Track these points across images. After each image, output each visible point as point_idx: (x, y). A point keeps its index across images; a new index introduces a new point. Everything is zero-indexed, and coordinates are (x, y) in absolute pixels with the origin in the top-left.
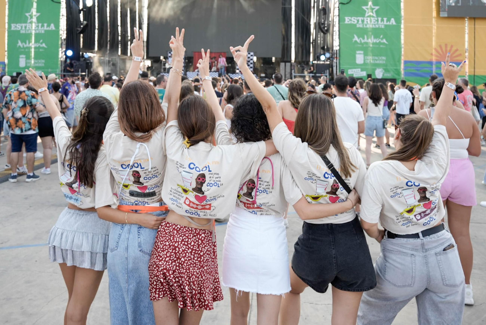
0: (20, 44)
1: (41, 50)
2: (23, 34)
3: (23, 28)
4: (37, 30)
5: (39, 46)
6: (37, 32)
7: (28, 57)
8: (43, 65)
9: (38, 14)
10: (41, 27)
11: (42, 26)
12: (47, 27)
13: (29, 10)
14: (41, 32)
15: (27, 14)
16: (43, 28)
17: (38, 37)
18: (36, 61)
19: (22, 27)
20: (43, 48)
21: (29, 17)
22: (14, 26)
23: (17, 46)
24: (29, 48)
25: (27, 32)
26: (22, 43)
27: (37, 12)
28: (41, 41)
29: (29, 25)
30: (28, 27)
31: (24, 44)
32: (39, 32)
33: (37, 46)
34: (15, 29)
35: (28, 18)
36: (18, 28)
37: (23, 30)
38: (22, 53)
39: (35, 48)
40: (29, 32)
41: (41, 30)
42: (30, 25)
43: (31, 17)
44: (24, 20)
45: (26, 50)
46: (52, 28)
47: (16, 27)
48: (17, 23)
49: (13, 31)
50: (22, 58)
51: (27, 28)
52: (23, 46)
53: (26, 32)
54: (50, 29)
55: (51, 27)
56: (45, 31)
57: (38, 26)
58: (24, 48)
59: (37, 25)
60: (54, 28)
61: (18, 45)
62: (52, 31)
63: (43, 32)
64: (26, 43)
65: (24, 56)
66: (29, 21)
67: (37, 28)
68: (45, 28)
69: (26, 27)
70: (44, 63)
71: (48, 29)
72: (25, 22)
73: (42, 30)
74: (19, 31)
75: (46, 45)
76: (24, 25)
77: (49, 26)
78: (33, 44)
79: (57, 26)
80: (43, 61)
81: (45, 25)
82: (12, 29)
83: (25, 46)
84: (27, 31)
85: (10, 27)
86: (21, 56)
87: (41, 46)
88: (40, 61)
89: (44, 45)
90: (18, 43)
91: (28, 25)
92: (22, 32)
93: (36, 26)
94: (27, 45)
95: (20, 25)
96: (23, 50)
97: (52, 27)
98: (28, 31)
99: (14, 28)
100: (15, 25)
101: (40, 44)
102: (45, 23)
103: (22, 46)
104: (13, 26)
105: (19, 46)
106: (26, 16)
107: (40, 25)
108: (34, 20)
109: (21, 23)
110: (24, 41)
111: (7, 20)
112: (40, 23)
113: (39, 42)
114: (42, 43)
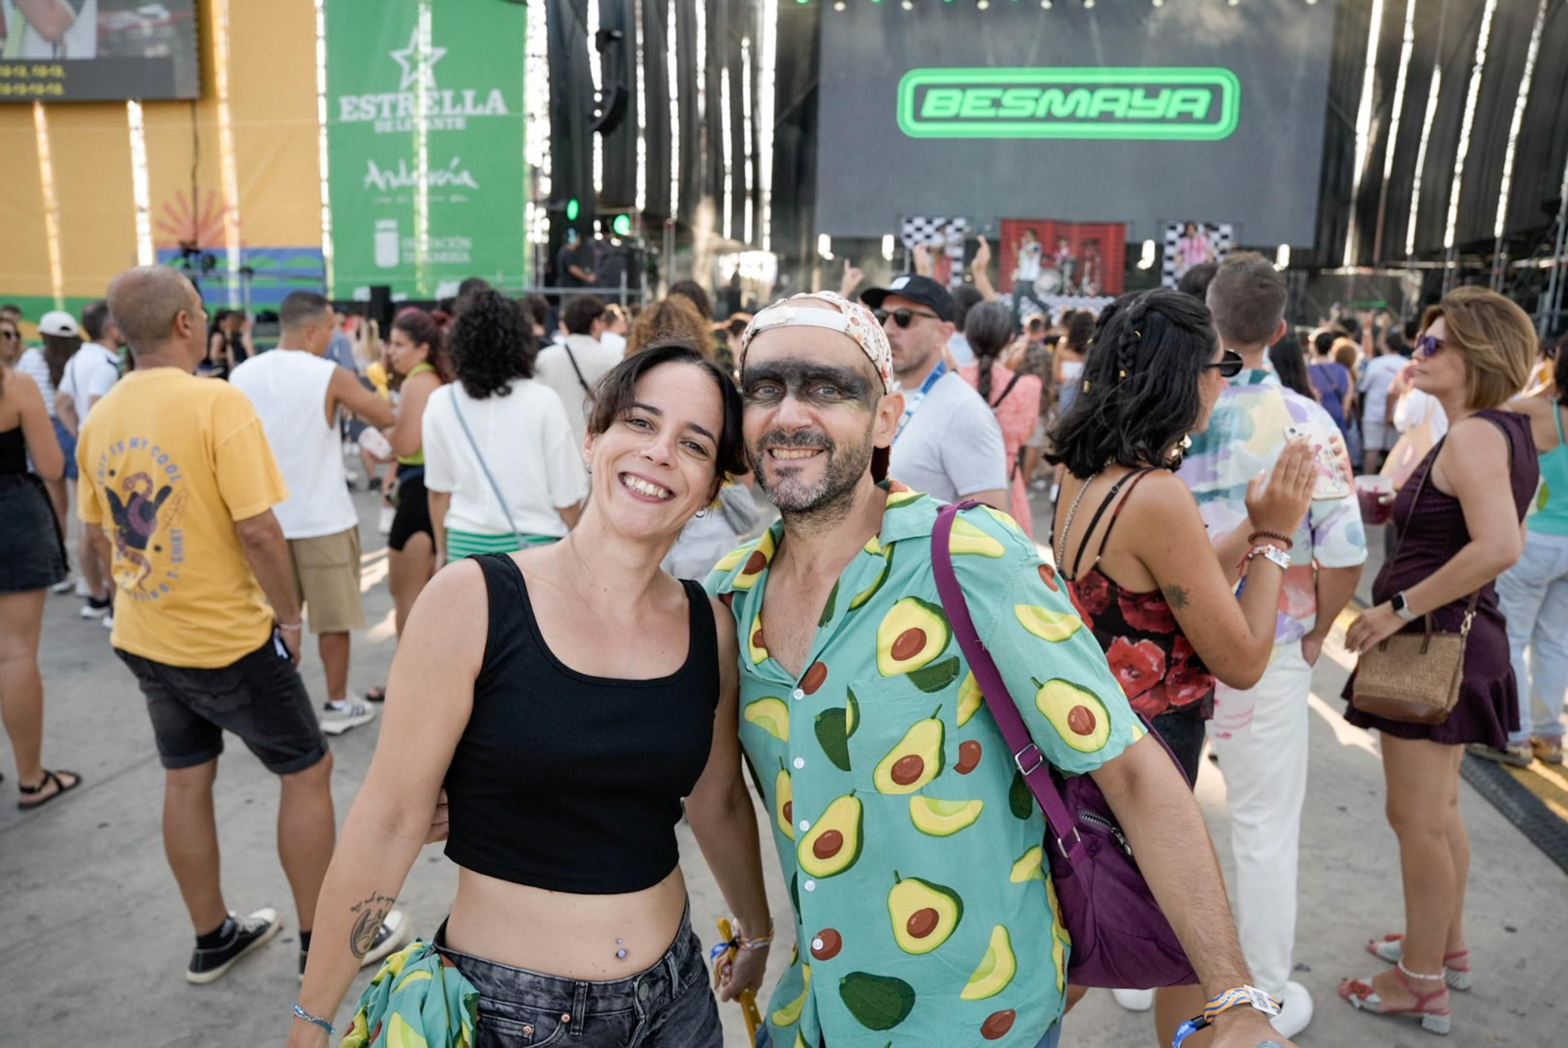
0: (374, 175)
1: (454, 199)
2: (384, 135)
3: (386, 113)
4: (439, 116)
5: (448, 182)
6: (439, 124)
7: (406, 230)
9: (440, 52)
10: (454, 105)
11: (458, 100)
12: (475, 105)
13: (402, 35)
14: (454, 124)
15: (398, 55)
16: (458, 110)
17: (442, 145)
18: (439, 244)
19: (379, 108)
20: (463, 189)
21: (406, 66)
22: (350, 103)
23: (363, 183)
24: (410, 191)
25: (400, 128)
26: (382, 170)
27: (436, 42)
28: (455, 162)
29: (406, 99)
30: (401, 105)
31: (389, 174)
32: (445, 124)
33: (441, 182)
34: (354, 117)
35: (400, 69)
36: (367, 112)
37: (385, 120)
38: (383, 212)
39: (433, 190)
40: (408, 127)
41: (454, 116)
42: (410, 95)
43: (414, 66)
44: (389, 79)
45: (401, 200)
46: (494, 109)
47: (357, 108)
48: (359, 93)
49: (348, 125)
50: (386, 230)
51: (401, 113)
52: (388, 183)
53: (395, 125)
54: (488, 111)
55: (490, 105)
56: (471, 120)
57: (440, 103)
58: (390, 191)
59: (436, 95)
60: (502, 109)
61: (368, 180)
62: (494, 120)
63: (460, 124)
64: (396, 173)
65: (392, 224)
66: (405, 83)
67: (436, 111)
68: (469, 110)
69: (394, 107)
70: (471, 252)
71: (479, 111)
72: (395, 87)
73: (456, 118)
74: (370, 124)
75: (474, 178)
76: (386, 99)
77: (481, 99)
78: (422, 178)
79: (515, 98)
80: (466, 243)
81: (469, 95)
82: (345, 117)
83: (395, 183)
84: (399, 123)
85: (334, 110)
86: (381, 224)
87: (457, 181)
88: (452, 242)
89: (466, 178)
90: (366, 171)
91: (401, 97)
92: (380, 128)
93: (430, 102)
94: (403, 180)
95: (372, 98)
96: (387, 200)
97: (496, 103)
98: (403, 124)
99: (350, 113)
100: (354, 99)
101: (449, 175)
102: (469, 87)
103: (381, 184)
104: (346, 103)
105: (374, 185)
106: (393, 62)
107: (448, 95)
108: (425, 76)
109: (376, 91)
110: (388, 165)
111: (322, 86)
112: (448, 87)
113: (446, 168)
114: (457, 171)
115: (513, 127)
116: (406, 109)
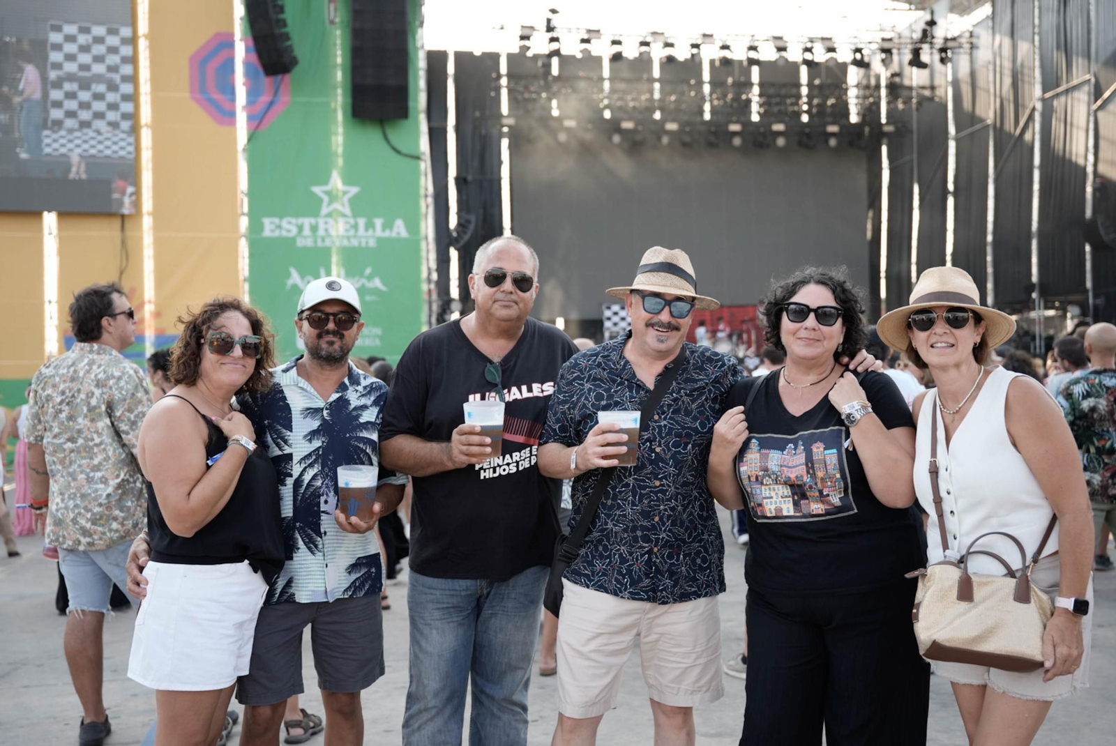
0: (296, 279)
2: (305, 249)
3: (307, 231)
4: (355, 236)
5: (362, 286)
6: (355, 243)
8: (378, 342)
9: (354, 190)
10: (367, 230)
11: (370, 226)
12: (384, 229)
14: (367, 243)
15: (317, 190)
16: (370, 232)
17: (356, 259)
19: (300, 228)
20: (374, 291)
21: (326, 199)
22: (272, 223)
23: (286, 284)
25: (320, 244)
27: (348, 183)
28: (368, 271)
29: (326, 223)
30: (322, 226)
32: (360, 243)
34: (277, 234)
35: (321, 200)
36: (289, 231)
37: (305, 237)
40: (327, 243)
41: (367, 237)
42: (330, 221)
43: (333, 199)
44: (310, 207)
46: (398, 233)
47: (279, 227)
48: (281, 218)
49: (271, 240)
51: (321, 232)
54: (394, 235)
55: (395, 230)
56: (379, 240)
57: (355, 227)
59: (352, 221)
60: (404, 234)
61: (290, 282)
62: (398, 240)
63: (372, 243)
66: (325, 211)
67: (352, 232)
68: (379, 232)
69: (314, 229)
70: (381, 338)
71: (387, 234)
72: (315, 213)
73: (368, 239)
74: (293, 240)
75: (384, 283)
76: (307, 222)
77: (388, 225)
79: (413, 227)
80: (377, 331)
81: (378, 222)
82: (267, 233)
84: (319, 241)
85: (255, 226)
87: (370, 285)
89: (377, 283)
90: (289, 275)
91: (321, 221)
92: (300, 243)
93: (347, 226)
95: (293, 220)
97: (400, 229)
98: (323, 240)
99: (272, 231)
100: (277, 220)
101: (363, 281)
102: (378, 216)
104: (267, 222)
105: (295, 286)
106: (314, 194)
107: (362, 222)
109: (296, 215)
110: (308, 271)
111: (246, 208)
112: (360, 216)
113: (361, 275)
114: (370, 278)
115: (412, 245)
116: (326, 230)
